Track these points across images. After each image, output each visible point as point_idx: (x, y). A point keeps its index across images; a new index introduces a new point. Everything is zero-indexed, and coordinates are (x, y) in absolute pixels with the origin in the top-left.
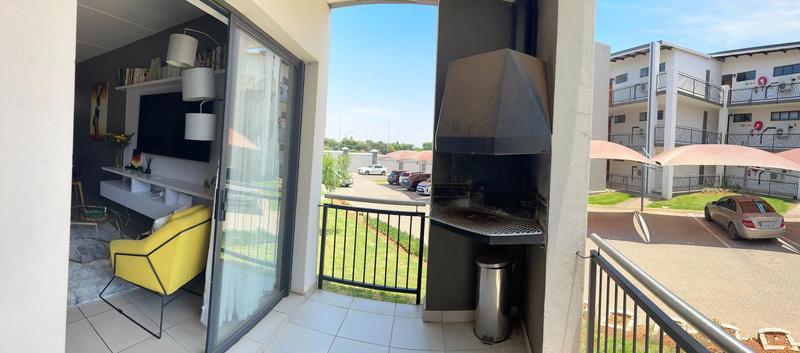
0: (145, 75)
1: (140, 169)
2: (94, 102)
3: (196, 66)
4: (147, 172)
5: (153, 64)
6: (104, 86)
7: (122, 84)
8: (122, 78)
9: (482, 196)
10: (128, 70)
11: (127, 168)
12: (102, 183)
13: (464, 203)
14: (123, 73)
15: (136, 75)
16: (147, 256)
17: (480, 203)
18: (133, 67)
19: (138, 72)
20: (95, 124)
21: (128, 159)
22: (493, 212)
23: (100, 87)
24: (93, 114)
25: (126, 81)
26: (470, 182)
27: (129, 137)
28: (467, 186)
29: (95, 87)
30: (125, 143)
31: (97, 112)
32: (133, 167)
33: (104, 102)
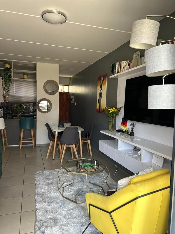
0: (129, 65)
1: (127, 132)
2: (99, 87)
3: (157, 45)
4: (131, 135)
5: (135, 56)
6: (105, 77)
7: (114, 73)
8: (113, 69)
10: (117, 63)
11: (118, 131)
12: (100, 142)
14: (114, 66)
15: (123, 66)
16: (110, 213)
18: (120, 61)
19: (124, 63)
20: (100, 102)
21: (119, 125)
23: (102, 78)
24: (98, 95)
25: (116, 71)
27: (119, 110)
29: (99, 79)
30: (116, 114)
31: (101, 94)
32: (121, 131)
33: (105, 87)
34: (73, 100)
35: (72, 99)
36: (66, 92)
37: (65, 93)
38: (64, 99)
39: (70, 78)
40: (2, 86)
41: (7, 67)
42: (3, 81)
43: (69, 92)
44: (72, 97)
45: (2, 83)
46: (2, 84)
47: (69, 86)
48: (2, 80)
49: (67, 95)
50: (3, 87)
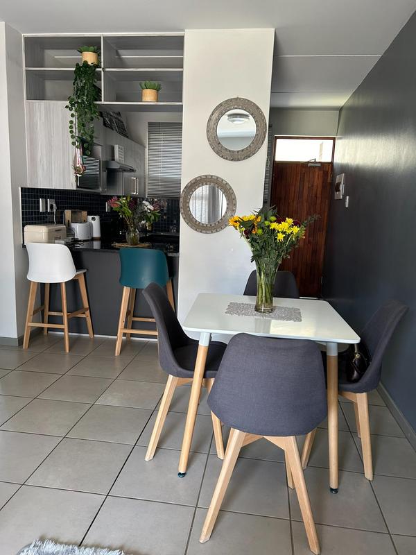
34: (341, 189)
35: (340, 183)
36: (323, 164)
37: (319, 165)
38: (312, 186)
39: (340, 109)
40: (71, 132)
41: (86, 62)
42: (72, 115)
43: (332, 163)
44: (341, 179)
45: (71, 122)
46: (71, 127)
47: (334, 139)
48: (71, 110)
49: (325, 174)
50: (73, 137)
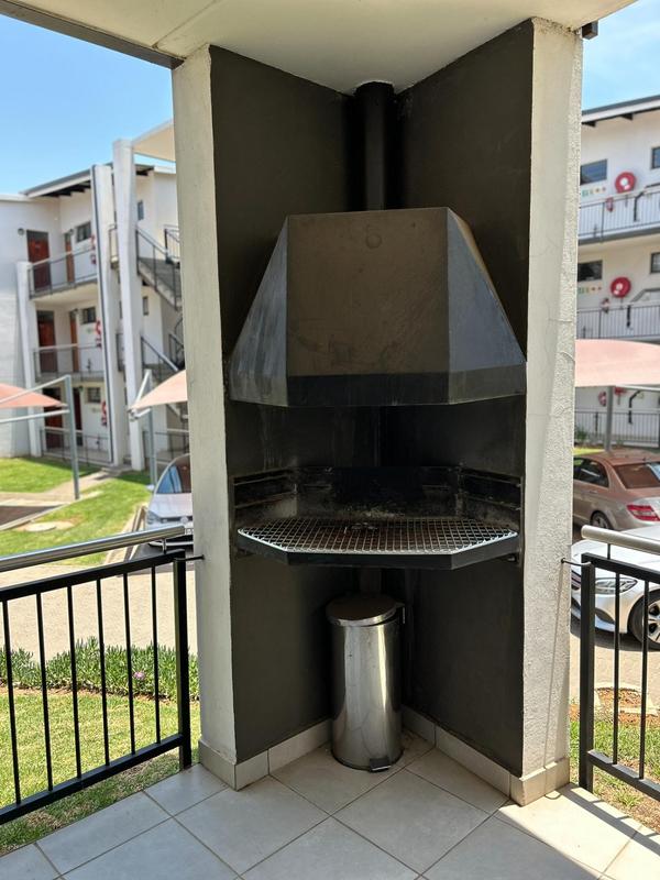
9: (330, 487)
13: (288, 509)
17: (325, 502)
22: (359, 514)
26: (294, 463)
28: (289, 471)
